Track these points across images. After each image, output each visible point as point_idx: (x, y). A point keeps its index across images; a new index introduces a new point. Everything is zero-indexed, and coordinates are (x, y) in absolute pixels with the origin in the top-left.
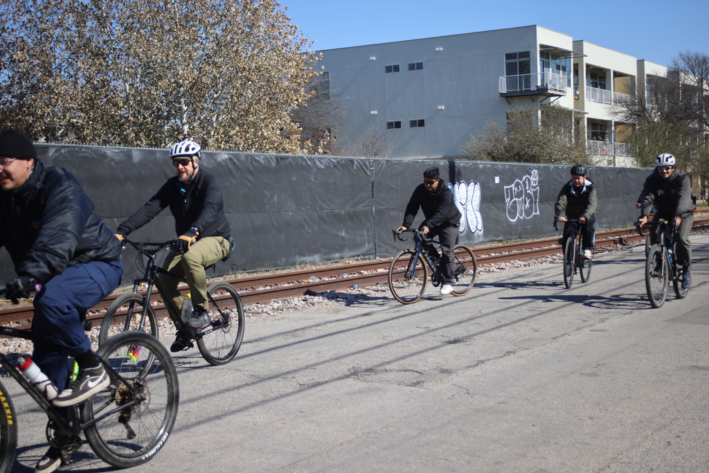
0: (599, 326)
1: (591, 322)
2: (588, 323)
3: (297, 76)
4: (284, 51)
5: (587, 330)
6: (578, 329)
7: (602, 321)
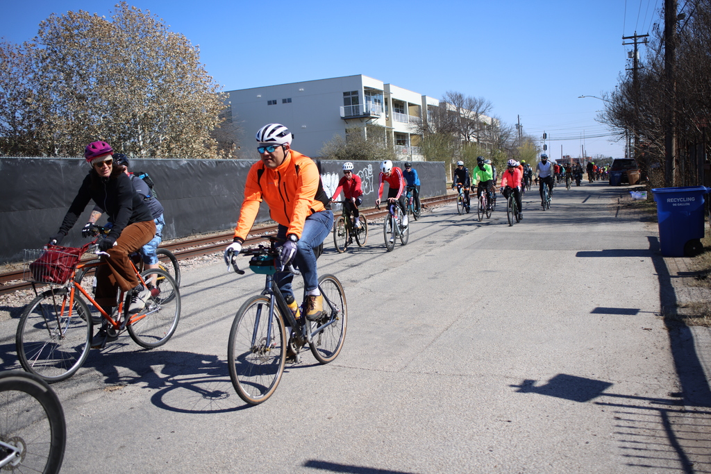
0: (429, 253)
1: (424, 251)
2: (422, 252)
3: (213, 109)
4: (204, 93)
5: (423, 256)
6: (418, 256)
7: (430, 251)
